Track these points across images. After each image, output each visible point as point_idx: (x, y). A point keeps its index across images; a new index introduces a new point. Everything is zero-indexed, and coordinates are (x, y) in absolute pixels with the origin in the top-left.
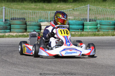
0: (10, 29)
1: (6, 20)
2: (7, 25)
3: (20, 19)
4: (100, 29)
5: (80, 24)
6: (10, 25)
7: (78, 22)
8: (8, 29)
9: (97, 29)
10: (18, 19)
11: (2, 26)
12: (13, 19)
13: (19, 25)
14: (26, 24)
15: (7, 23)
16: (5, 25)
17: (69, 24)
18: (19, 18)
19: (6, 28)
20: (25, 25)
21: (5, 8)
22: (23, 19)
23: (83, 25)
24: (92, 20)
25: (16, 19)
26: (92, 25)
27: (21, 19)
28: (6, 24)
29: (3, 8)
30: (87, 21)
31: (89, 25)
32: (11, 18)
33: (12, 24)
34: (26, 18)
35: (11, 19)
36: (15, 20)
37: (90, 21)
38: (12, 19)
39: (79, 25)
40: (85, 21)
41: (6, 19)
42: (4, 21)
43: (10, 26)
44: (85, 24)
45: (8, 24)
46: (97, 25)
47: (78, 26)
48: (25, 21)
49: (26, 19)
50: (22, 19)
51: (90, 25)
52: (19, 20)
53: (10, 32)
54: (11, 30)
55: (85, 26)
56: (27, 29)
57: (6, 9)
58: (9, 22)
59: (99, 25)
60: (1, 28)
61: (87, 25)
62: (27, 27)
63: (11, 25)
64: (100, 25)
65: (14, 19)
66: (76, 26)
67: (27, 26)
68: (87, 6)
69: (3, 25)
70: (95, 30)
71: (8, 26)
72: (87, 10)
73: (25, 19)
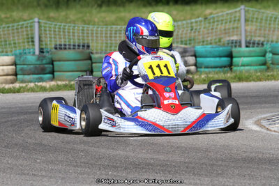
0: (52, 72)
1: (41, 51)
2: (44, 62)
3: (77, 47)
4: (272, 64)
5: (221, 55)
6: (52, 62)
7: (217, 49)
8: (47, 71)
9: (264, 64)
10: (72, 47)
11: (32, 66)
12: (61, 49)
13: (73, 62)
14: (90, 59)
15: (44, 57)
16: (39, 63)
17: (195, 56)
18: (74, 45)
19: (42, 71)
20: (89, 62)
21: (39, 22)
22: (83, 46)
23: (230, 56)
24: (254, 43)
25: (67, 47)
26: (253, 54)
27: (79, 46)
28: (42, 60)
29: (34, 22)
30: (240, 46)
31: (244, 57)
32: (53, 46)
33: (56, 61)
34: (91, 45)
35: (56, 48)
36: (65, 49)
37: (247, 46)
38: (58, 47)
39: (220, 57)
40: (236, 46)
41: (43, 49)
42: (37, 52)
43: (53, 64)
44: (234, 54)
45: (48, 61)
46: (264, 56)
47: (217, 59)
48: (88, 51)
49: (91, 47)
50: (81, 47)
51: (247, 54)
52: (74, 49)
53: (53, 78)
54: (55, 73)
55: (234, 59)
56: (94, 70)
57: (43, 25)
58: (50, 56)
59: (269, 56)
60: (30, 70)
61: (241, 57)
62: (94, 65)
63: (55, 63)
64: (274, 54)
65: (63, 47)
66: (212, 59)
67: (92, 63)
68: (240, 11)
69: (34, 62)
70: (260, 67)
71: (46, 66)
72: (239, 20)
73: (88, 46)
